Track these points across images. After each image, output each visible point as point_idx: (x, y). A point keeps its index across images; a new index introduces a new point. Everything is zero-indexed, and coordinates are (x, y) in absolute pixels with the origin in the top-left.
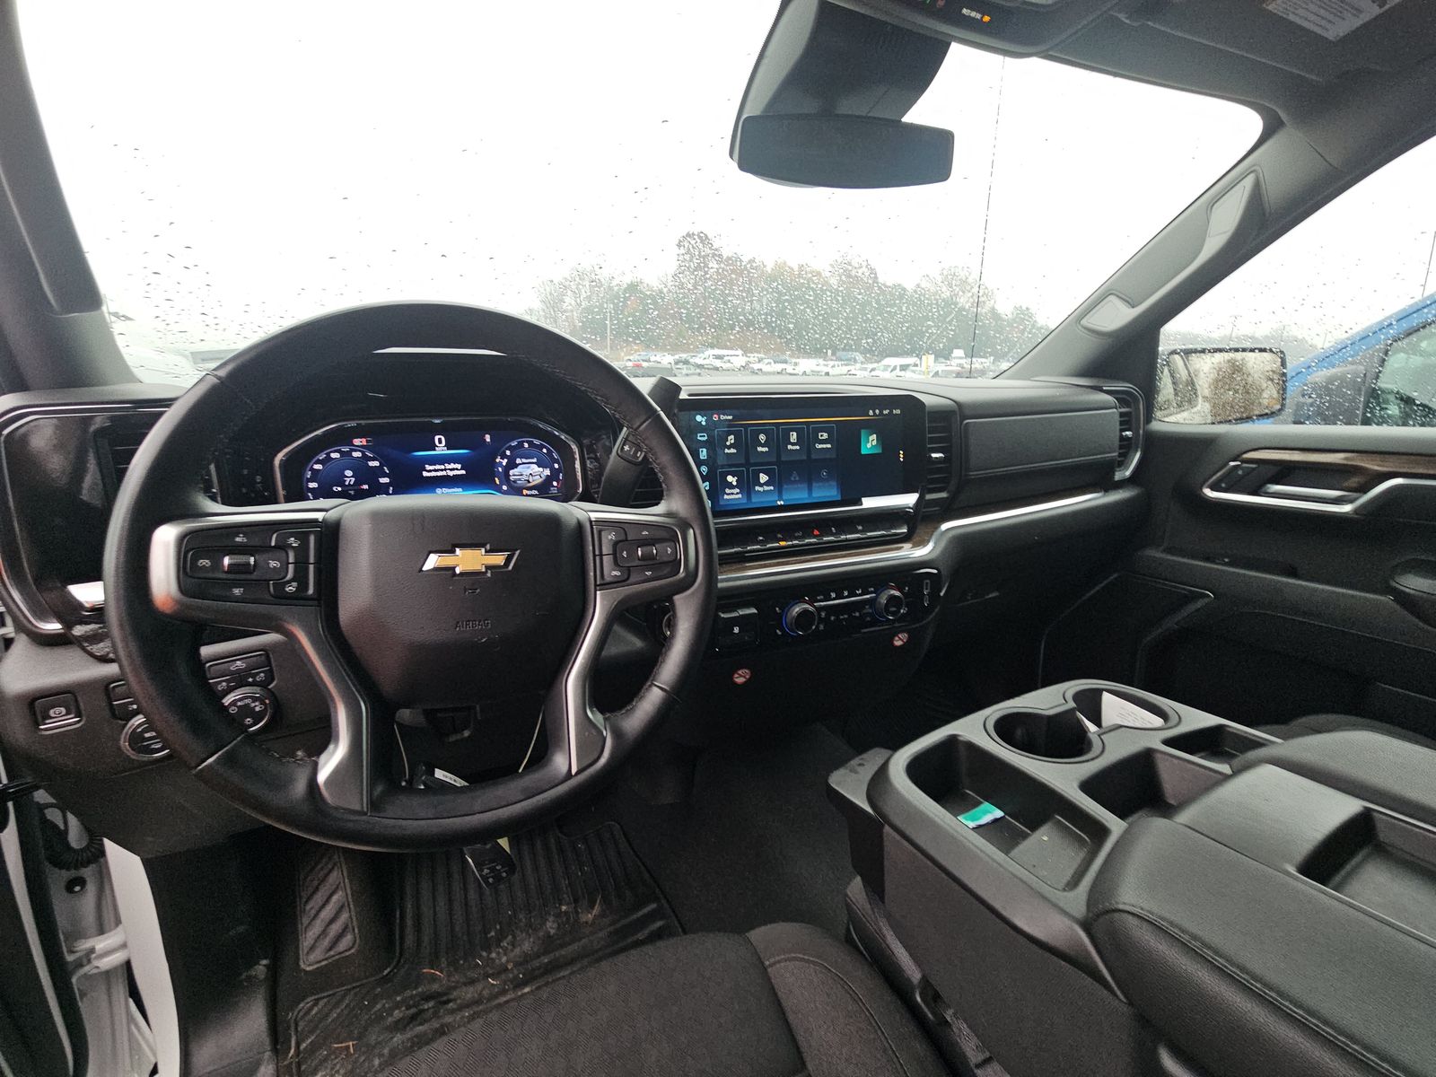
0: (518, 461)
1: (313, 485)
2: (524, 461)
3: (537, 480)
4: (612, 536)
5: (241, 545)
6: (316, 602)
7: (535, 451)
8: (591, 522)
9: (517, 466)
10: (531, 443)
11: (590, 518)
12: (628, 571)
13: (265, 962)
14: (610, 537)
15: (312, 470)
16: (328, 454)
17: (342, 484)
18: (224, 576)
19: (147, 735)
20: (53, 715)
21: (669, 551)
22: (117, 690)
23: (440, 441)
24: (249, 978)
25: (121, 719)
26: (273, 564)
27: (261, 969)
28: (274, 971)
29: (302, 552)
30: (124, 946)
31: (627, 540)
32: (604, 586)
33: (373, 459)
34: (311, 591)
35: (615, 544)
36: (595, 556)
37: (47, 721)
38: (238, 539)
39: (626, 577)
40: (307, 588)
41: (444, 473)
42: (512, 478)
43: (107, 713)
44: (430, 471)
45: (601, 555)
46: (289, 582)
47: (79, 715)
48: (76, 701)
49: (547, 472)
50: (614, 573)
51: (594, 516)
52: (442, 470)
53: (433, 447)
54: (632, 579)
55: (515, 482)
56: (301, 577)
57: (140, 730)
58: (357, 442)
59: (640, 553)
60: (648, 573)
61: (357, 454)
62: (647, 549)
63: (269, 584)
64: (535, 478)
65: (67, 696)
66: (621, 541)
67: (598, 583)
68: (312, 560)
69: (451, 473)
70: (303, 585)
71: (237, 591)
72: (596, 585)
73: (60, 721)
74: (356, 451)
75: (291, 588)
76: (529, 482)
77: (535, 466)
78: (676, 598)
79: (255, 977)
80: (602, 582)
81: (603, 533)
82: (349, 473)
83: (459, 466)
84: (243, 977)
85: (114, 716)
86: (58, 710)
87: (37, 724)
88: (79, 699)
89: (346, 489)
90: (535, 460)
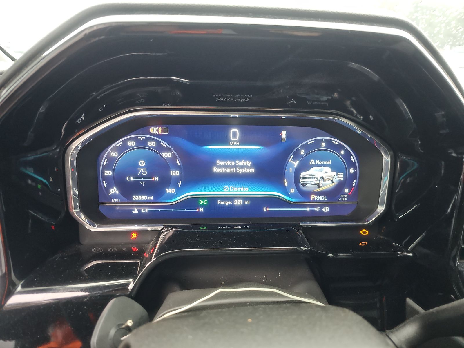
0: (312, 162)
1: (108, 173)
2: (318, 162)
3: (328, 185)
7: (332, 153)
9: (309, 167)
10: (329, 143)
15: (108, 157)
16: (125, 142)
17: (135, 174)
23: (235, 134)
33: (167, 150)
41: (234, 170)
42: (302, 181)
44: (220, 167)
49: (341, 177)
52: (232, 167)
53: (225, 141)
55: (304, 185)
58: (153, 130)
61: (151, 144)
64: (325, 183)
69: (240, 171)
74: (151, 139)
76: (319, 186)
77: (328, 169)
82: (142, 163)
83: (249, 163)
89: (139, 179)
90: (329, 163)
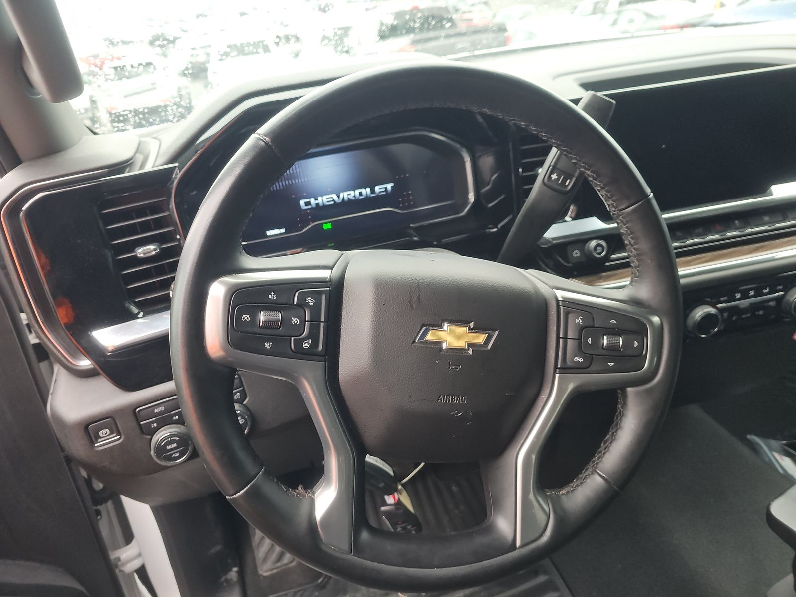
4: (579, 321)
5: (272, 302)
6: (323, 358)
8: (558, 301)
11: (556, 297)
12: (590, 359)
13: (235, 569)
14: (577, 321)
18: (259, 331)
19: (168, 447)
20: (102, 436)
21: (636, 344)
22: (141, 413)
24: (227, 580)
25: (147, 435)
26: (295, 321)
27: (233, 574)
28: (241, 573)
29: (316, 310)
30: (140, 555)
31: (593, 327)
32: (566, 369)
34: (320, 348)
35: (581, 329)
36: (558, 338)
37: (99, 440)
38: (270, 297)
39: (588, 365)
40: (318, 346)
43: (138, 431)
45: (566, 338)
46: (306, 339)
47: (119, 433)
48: (116, 423)
50: (577, 359)
51: (560, 294)
54: (593, 368)
56: (314, 336)
57: (163, 444)
59: (606, 342)
60: (611, 364)
62: (614, 339)
63: (291, 339)
65: (109, 420)
66: (586, 327)
67: (559, 366)
68: (323, 320)
70: (315, 344)
71: (267, 345)
72: (556, 367)
73: (107, 440)
75: (306, 345)
78: (629, 389)
79: (231, 579)
80: (563, 366)
81: (570, 316)
84: (223, 579)
85: (143, 433)
86: (104, 431)
87: (92, 443)
88: (117, 422)
